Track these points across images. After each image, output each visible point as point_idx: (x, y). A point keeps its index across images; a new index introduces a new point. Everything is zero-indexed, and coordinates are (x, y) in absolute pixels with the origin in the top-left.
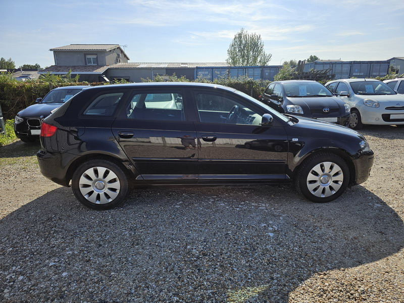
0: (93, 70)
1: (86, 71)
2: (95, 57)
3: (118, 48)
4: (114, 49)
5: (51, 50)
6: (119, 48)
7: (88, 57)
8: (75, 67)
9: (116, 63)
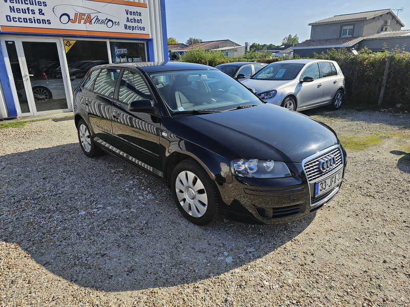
0: (344, 42)
1: (335, 44)
2: (351, 27)
3: (388, 13)
4: (381, 16)
5: (310, 24)
6: (390, 14)
7: (344, 28)
8: (327, 40)
9: (378, 33)
